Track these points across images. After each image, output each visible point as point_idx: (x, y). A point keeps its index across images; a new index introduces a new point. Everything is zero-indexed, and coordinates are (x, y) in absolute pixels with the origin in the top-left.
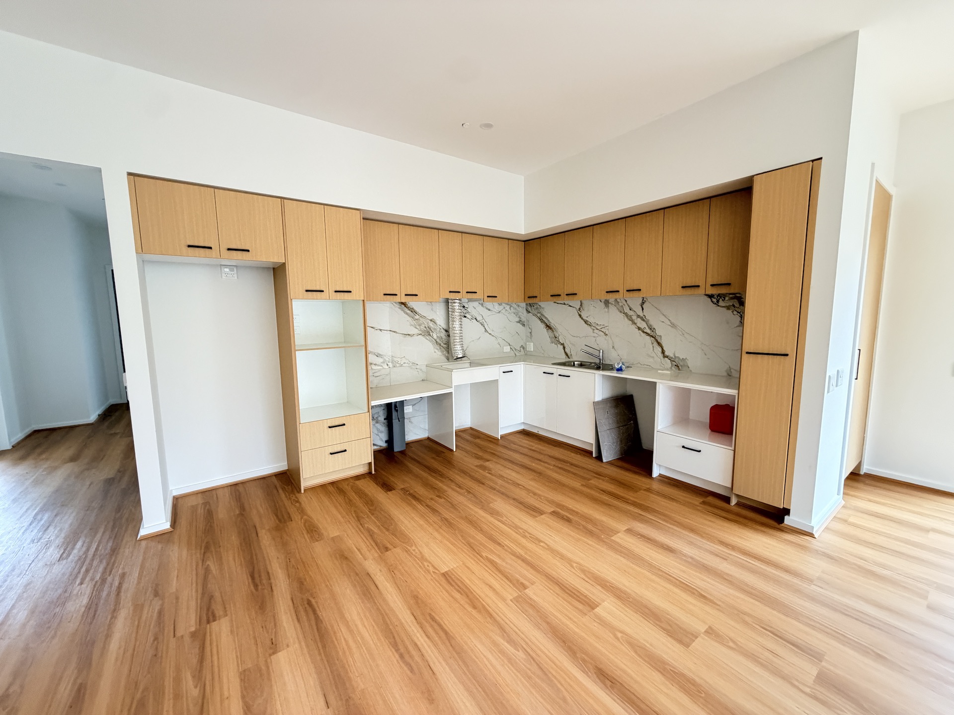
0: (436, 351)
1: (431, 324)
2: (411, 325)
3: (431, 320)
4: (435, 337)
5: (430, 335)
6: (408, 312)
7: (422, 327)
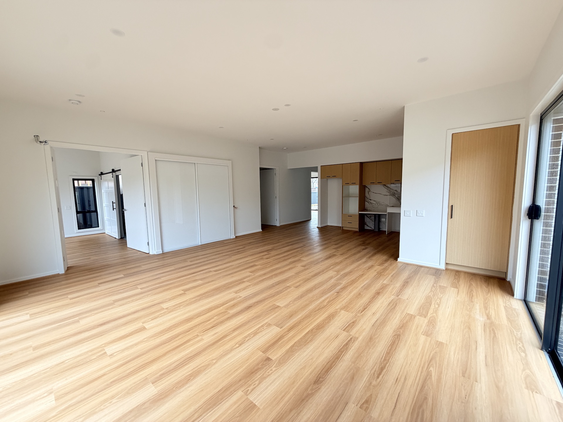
0: (397, 201)
1: (395, 192)
2: (387, 192)
3: (395, 190)
4: (397, 196)
5: (394, 195)
6: (386, 187)
7: (391, 193)
